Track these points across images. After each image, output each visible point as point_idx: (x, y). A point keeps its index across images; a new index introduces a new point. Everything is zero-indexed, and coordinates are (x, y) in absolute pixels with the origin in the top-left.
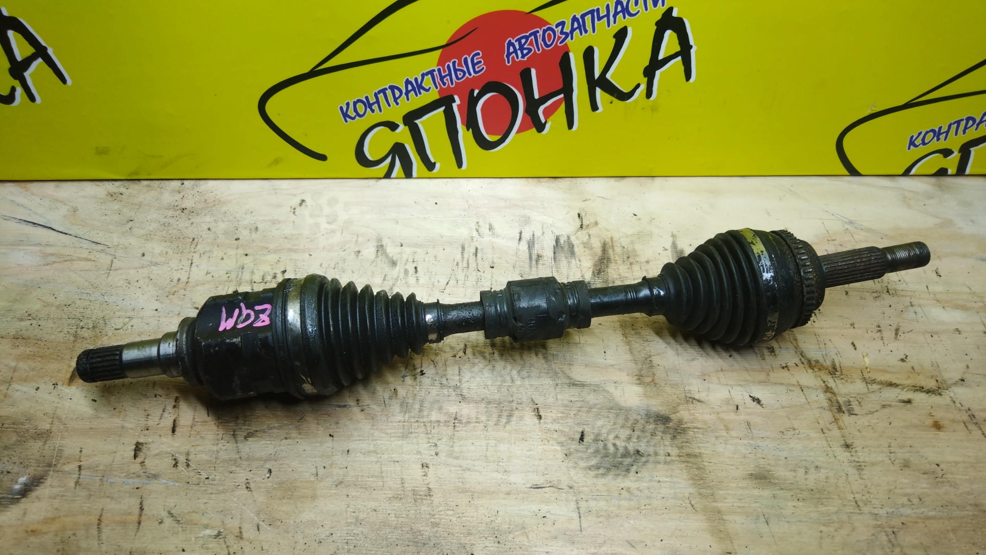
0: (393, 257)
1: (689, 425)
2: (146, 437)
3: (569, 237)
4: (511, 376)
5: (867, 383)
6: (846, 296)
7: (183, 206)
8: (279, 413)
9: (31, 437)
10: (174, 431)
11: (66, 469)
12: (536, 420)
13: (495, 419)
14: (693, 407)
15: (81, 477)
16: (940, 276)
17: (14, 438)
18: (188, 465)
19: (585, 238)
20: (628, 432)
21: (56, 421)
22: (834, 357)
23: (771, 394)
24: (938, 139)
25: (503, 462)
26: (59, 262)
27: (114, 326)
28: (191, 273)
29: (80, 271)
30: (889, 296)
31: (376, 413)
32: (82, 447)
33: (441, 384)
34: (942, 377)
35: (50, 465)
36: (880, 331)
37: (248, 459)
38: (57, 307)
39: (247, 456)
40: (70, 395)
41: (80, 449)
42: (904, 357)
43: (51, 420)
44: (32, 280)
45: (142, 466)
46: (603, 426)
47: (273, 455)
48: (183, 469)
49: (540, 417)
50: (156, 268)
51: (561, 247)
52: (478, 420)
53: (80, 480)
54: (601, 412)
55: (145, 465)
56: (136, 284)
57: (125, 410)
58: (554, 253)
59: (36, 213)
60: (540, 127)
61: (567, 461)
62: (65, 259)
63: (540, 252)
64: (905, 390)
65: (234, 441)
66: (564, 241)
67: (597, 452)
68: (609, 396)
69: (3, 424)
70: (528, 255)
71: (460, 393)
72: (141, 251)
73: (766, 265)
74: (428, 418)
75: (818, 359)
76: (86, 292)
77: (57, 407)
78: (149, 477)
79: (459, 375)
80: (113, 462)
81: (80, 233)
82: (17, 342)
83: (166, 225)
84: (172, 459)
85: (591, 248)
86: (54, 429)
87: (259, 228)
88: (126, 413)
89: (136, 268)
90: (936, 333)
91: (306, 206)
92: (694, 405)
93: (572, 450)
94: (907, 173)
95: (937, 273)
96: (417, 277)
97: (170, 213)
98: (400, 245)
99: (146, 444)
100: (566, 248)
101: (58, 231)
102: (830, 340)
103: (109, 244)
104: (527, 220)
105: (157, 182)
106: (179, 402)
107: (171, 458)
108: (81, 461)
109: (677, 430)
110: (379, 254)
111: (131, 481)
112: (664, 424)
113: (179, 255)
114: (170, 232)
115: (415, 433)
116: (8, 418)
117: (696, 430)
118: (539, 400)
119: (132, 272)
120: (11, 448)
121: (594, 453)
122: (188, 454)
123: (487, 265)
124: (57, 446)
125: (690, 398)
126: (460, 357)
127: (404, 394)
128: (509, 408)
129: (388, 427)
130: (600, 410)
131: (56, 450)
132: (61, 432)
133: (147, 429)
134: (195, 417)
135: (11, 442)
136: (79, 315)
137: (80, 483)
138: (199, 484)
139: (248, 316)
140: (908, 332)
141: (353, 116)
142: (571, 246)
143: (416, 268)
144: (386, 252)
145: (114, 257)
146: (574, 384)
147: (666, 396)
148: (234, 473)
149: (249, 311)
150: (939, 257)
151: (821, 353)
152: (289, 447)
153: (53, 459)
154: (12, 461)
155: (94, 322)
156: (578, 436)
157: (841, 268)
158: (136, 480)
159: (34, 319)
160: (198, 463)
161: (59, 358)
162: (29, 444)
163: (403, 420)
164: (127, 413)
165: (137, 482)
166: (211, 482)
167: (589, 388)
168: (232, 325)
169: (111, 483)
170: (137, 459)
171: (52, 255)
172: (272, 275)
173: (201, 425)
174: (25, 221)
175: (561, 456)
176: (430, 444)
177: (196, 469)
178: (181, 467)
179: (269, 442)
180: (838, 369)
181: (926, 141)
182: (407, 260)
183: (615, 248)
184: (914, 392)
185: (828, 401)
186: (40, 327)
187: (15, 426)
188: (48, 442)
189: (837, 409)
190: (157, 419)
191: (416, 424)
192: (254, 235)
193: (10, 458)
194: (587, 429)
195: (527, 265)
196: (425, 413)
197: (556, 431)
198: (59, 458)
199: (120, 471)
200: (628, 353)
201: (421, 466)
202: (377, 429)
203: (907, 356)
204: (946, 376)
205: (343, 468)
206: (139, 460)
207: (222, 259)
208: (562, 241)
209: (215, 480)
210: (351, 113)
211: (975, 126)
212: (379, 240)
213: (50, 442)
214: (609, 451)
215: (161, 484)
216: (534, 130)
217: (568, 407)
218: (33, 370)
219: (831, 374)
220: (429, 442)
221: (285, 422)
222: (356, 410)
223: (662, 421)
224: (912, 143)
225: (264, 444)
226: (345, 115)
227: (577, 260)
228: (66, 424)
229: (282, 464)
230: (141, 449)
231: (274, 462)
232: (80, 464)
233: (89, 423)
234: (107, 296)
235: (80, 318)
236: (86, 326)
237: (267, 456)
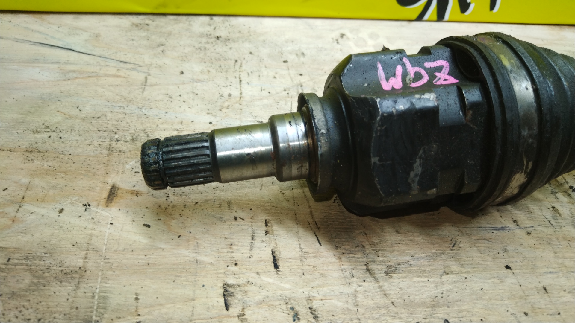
2: (237, 276)
7: (217, 35)
8: (420, 239)
9: (55, 278)
10: (276, 266)
17: (27, 280)
18: (316, 318)
21: (91, 254)
26: (82, 78)
28: (242, 89)
29: (109, 86)
31: (549, 237)
32: (138, 292)
38: (83, 120)
39: (400, 301)
40: (110, 219)
41: (135, 296)
43: (85, 252)
44: (50, 94)
47: (439, 297)
50: (199, 84)
55: (246, 319)
56: (179, 98)
57: (196, 239)
59: (54, 38)
62: (89, 75)
65: (372, 279)
69: (9, 259)
72: (179, 70)
76: (118, 105)
77: (91, 235)
80: (193, 315)
81: (105, 54)
82: (31, 156)
83: (202, 49)
84: (287, 308)
86: (90, 265)
87: (305, 54)
88: (197, 243)
89: (176, 84)
97: (204, 40)
99: (239, 286)
101: (79, 52)
103: (140, 63)
106: (271, 226)
107: (284, 307)
108: (139, 315)
113: (224, 73)
114: (208, 54)
116: (18, 250)
119: (171, 87)
120: (21, 296)
122: (309, 300)
124: (97, 291)
131: (96, 298)
132: (102, 270)
133: (236, 264)
134: (302, 246)
135: (21, 286)
136: (112, 128)
145: (147, 74)
149: (417, 69)
152: (457, 285)
153: (92, 312)
154: (22, 317)
155: (132, 135)
159: (54, 131)
160: (331, 313)
161: (90, 174)
162: (52, 289)
164: (199, 242)
168: (400, 84)
170: (231, 309)
171: (74, 71)
173: (314, 257)
174: (41, 43)
179: (424, 279)
186: (62, 140)
187: (29, 262)
188: (82, 285)
190: (246, 250)
192: (302, 60)
193: (20, 312)
198: (102, 311)
202: (564, 257)
206: (235, 310)
207: (275, 78)
213: (85, 286)
218: (54, 187)
228: (108, 259)
229: (460, 312)
230: (232, 293)
231: (446, 308)
232: (138, 321)
233: (144, 257)
234: (145, 109)
235: (114, 130)
236: (123, 139)
237: (432, 300)
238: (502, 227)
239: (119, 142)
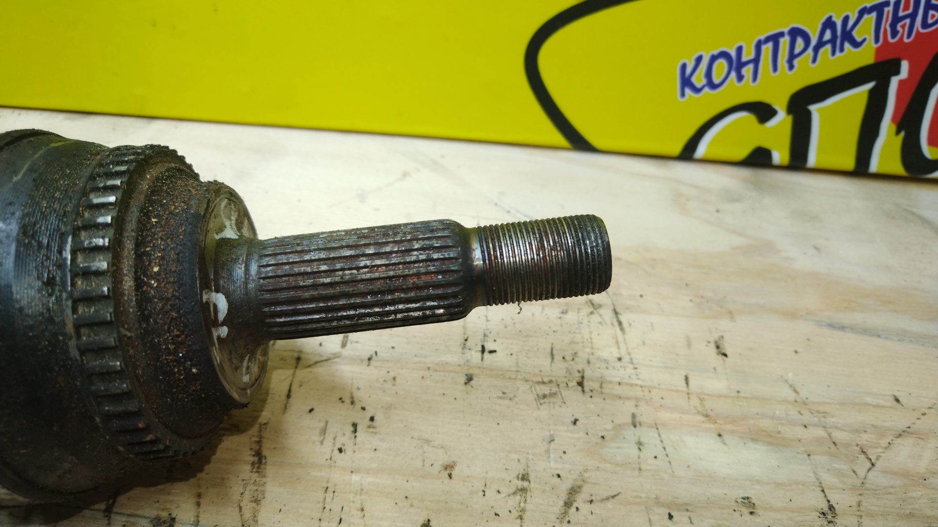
6: (463, 387)
16: (725, 355)
24: (740, 78)
30: (580, 394)
36: (523, 490)
90: (686, 508)
94: (688, 154)
95: (718, 347)
102: (362, 510)
150: (730, 313)
157: (309, 270)
181: (716, 80)
211: (810, 52)
224: (686, 82)
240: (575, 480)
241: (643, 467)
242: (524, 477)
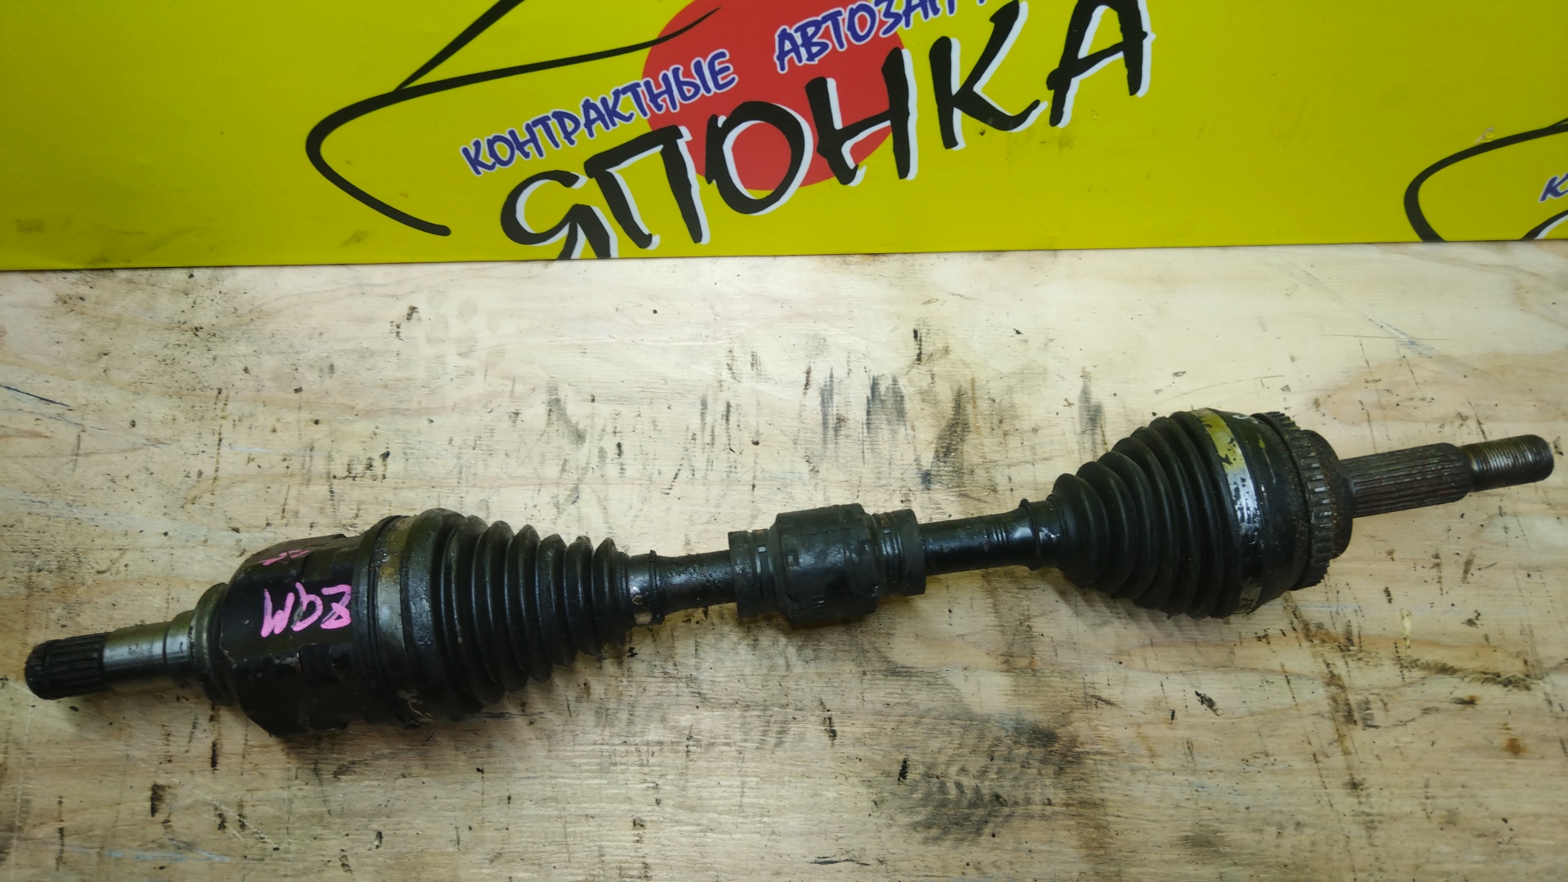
0: (577, 423)
1: (1088, 748)
2: (169, 776)
3: (895, 381)
4: (786, 658)
5: (1402, 666)
7: (196, 323)
8: (389, 731)
10: (214, 763)
11: (40, 836)
12: (826, 739)
13: (758, 737)
14: (1097, 714)
15: (65, 848)
16: (1561, 453)
18: (243, 826)
19: (925, 383)
20: (983, 761)
21: (12, 748)
22: (1351, 616)
23: (1235, 688)
25: (769, 816)
27: (95, 565)
28: (220, 460)
29: (24, 457)
31: (555, 728)
32: (62, 794)
33: (665, 673)
34: (1537, 653)
35: (11, 828)
36: (1438, 565)
37: (342, 814)
39: (339, 809)
40: (32, 699)
41: (58, 799)
42: (1473, 616)
43: (5, 746)
45: (166, 828)
46: (940, 751)
47: (383, 806)
48: (235, 832)
49: (833, 734)
50: (157, 450)
51: (882, 401)
52: (728, 741)
53: (65, 855)
54: (938, 724)
55: (170, 826)
56: (125, 482)
57: (129, 726)
58: (868, 413)
60: (846, 176)
61: (877, 814)
63: (842, 412)
64: (1466, 680)
65: (316, 782)
66: (887, 388)
67: (928, 796)
68: (953, 693)
70: (820, 418)
71: (697, 691)
72: (128, 417)
73: (1248, 509)
74: (642, 736)
75: (1321, 621)
76: (39, 499)
77: (11, 722)
78: (179, 848)
79: (696, 656)
80: (116, 821)
83: (169, 362)
84: (215, 815)
85: (935, 403)
86: (11, 762)
87: (336, 367)
88: (131, 732)
89: (123, 451)
90: (1538, 569)
91: (419, 319)
92: (1099, 711)
93: (886, 794)
94: (1533, 236)
95: (1556, 447)
96: (621, 464)
97: (173, 337)
98: (590, 398)
99: (169, 787)
100: (890, 403)
102: (1348, 584)
103: (70, 403)
104: (819, 346)
105: (145, 273)
106: (219, 710)
107: (213, 813)
108: (62, 821)
109: (1065, 756)
110: (554, 417)
111: (149, 855)
112: (1045, 746)
113: (197, 423)
115: (621, 764)
117: (1098, 757)
118: (833, 702)
119: (116, 458)
121: (922, 799)
122: (241, 805)
123: (747, 439)
124: (20, 793)
125: (1093, 696)
126: (698, 622)
127: (602, 692)
128: (781, 718)
129: (577, 753)
130: (937, 721)
131: (19, 801)
132: (23, 768)
133: (170, 761)
134: (249, 738)
136: (31, 546)
137: (64, 860)
138: (262, 860)
139: (312, 607)
140: (1488, 567)
141: (490, 164)
142: (899, 399)
143: (619, 445)
144: (566, 414)
145: (81, 428)
146: (896, 672)
147: (1051, 694)
148: (321, 839)
149: (312, 597)
151: (1329, 609)
152: (410, 791)
153: (15, 817)
155: (59, 559)
156: (897, 769)
158: (159, 854)
160: (260, 822)
161: (5, 629)
163: (601, 741)
164: (133, 731)
165: (159, 857)
166: (283, 855)
167: (919, 679)
168: (284, 624)
169: (118, 859)
170: (157, 815)
172: (365, 462)
173: (259, 752)
175: (867, 804)
176: (645, 785)
177: (257, 833)
178: (232, 829)
179: (375, 783)
180: (1356, 640)
182: (604, 430)
183: (979, 402)
184: (1483, 683)
185: (1330, 701)
188: (4, 786)
189: (1345, 716)
190: (183, 742)
191: (623, 748)
192: (329, 383)
194: (914, 757)
195: (818, 439)
196: (638, 729)
197: (860, 759)
198: (25, 816)
199: (130, 838)
200: (991, 613)
201: (632, 824)
202: (557, 758)
203: (1479, 614)
204: (1544, 652)
205: (501, 829)
206: (160, 817)
207: (274, 431)
208: (882, 389)
209: (289, 853)
210: (485, 157)
212: (553, 389)
213: (7, 787)
214: (948, 796)
215: (199, 860)
216: (834, 180)
217: (882, 715)
219: (1342, 651)
220: (645, 781)
221: (401, 746)
222: (520, 721)
223: (1041, 740)
224: (1551, 190)
225: (367, 786)
226: (475, 163)
227: (909, 426)
228: (30, 753)
229: (398, 823)
230: (161, 796)
231: (385, 819)
232: (60, 827)
233: (69, 751)
234: (77, 506)
235: (34, 550)
236: (47, 567)
237: (373, 808)
238: (502, 713)
239: (41, 573)
240: (1468, 556)
241: (1509, 544)
242: (1437, 557)
